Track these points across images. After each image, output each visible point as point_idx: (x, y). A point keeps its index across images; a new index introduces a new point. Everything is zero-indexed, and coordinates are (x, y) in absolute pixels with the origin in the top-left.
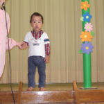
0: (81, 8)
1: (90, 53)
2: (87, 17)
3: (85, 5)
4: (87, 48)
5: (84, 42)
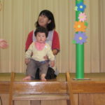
2: (81, 7)
4: (81, 38)
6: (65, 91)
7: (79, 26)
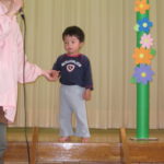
0: (136, 10)
1: (148, 82)
3: (141, 6)
4: (144, 75)
5: (138, 66)
7: (142, 56)
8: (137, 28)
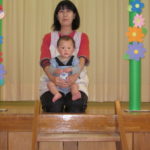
1: (140, 59)
2: (137, 6)
4: (136, 52)
5: (131, 43)
6: (114, 128)
7: (134, 34)
8: (130, 8)
